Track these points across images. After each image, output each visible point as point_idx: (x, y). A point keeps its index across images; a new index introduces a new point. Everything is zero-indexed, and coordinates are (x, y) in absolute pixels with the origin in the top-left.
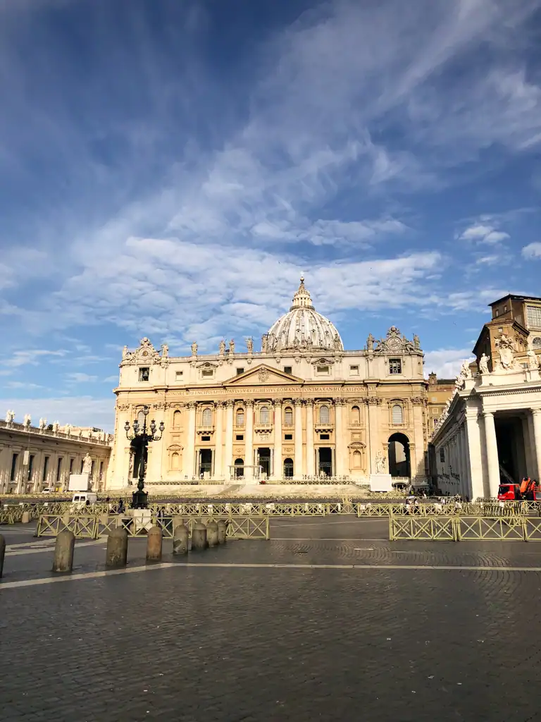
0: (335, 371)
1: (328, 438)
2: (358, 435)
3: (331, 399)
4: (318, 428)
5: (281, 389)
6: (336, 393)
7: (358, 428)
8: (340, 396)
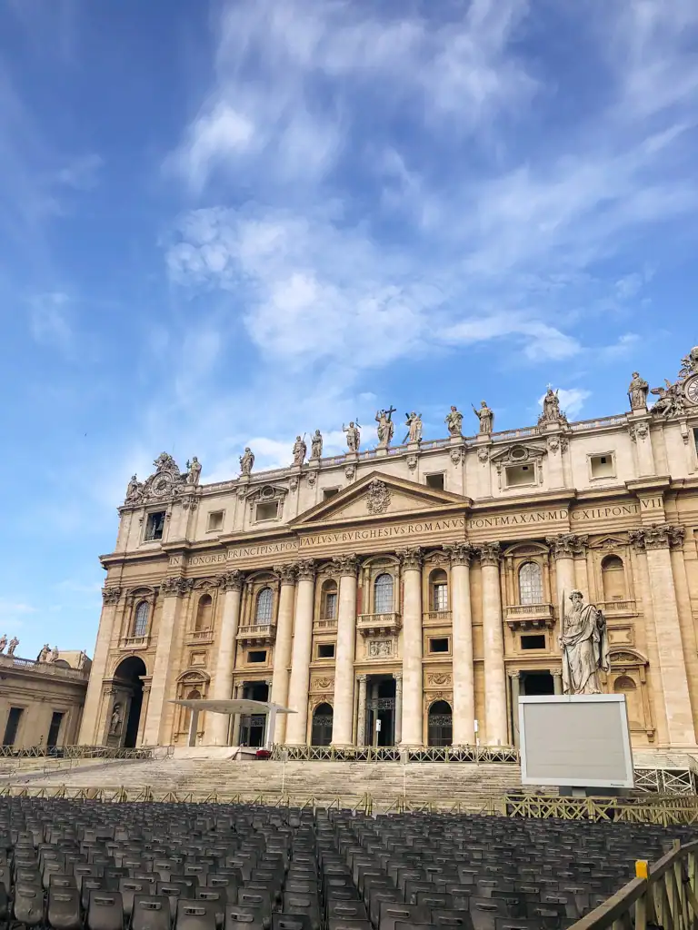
0: (551, 472)
1: (543, 646)
2: (625, 633)
3: (543, 541)
4: (512, 617)
5: (418, 528)
6: (554, 525)
7: (622, 612)
8: (566, 531)
